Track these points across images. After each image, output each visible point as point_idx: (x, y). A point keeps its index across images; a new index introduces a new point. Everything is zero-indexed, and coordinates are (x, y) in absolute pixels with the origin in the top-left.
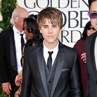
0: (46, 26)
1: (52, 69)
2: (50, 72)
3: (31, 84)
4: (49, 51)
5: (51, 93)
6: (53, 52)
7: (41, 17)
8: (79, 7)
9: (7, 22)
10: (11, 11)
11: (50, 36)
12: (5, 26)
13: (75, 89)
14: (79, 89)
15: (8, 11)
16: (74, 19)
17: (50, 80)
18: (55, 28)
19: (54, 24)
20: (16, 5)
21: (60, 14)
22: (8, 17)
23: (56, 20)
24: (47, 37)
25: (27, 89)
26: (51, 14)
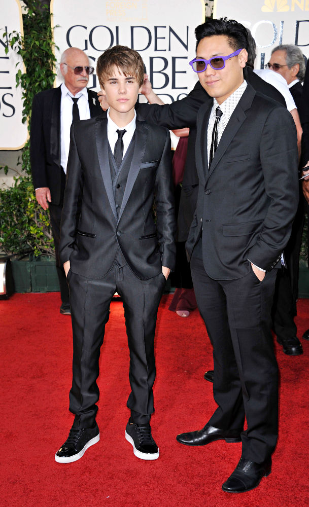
0: (115, 81)
1: (123, 164)
2: (118, 167)
3: (82, 190)
4: (118, 130)
5: (119, 207)
6: (125, 131)
7: (104, 64)
8: (170, 50)
9: (34, 76)
10: (41, 56)
11: (123, 99)
12: (30, 84)
13: (163, 202)
14: (171, 202)
15: (36, 55)
16: (160, 72)
17: (118, 183)
18: (131, 83)
19: (130, 76)
20: (51, 43)
21: (138, 59)
22: (37, 66)
23: (132, 70)
24: (117, 101)
25: (75, 198)
26: (123, 57)
